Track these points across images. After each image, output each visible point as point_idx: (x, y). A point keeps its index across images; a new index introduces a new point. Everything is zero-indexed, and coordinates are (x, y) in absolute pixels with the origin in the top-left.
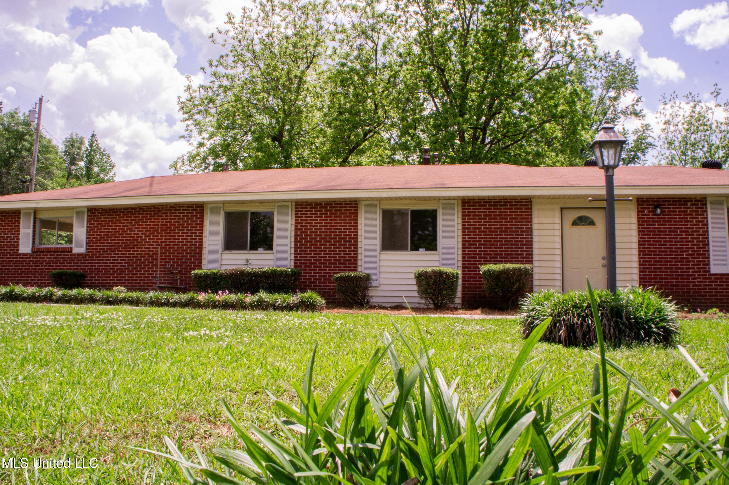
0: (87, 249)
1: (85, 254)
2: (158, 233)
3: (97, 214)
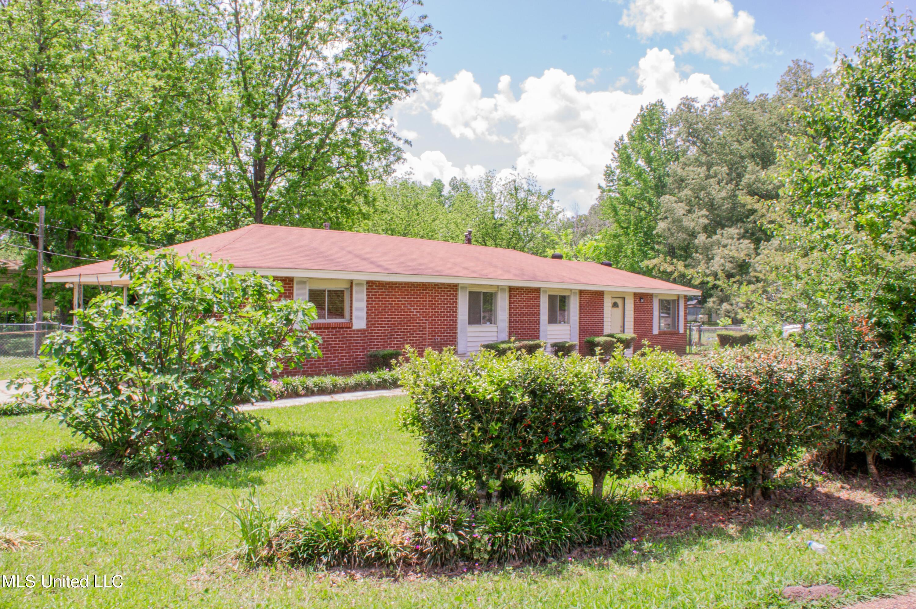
0: (367, 325)
1: (364, 330)
2: (426, 309)
3: (373, 287)
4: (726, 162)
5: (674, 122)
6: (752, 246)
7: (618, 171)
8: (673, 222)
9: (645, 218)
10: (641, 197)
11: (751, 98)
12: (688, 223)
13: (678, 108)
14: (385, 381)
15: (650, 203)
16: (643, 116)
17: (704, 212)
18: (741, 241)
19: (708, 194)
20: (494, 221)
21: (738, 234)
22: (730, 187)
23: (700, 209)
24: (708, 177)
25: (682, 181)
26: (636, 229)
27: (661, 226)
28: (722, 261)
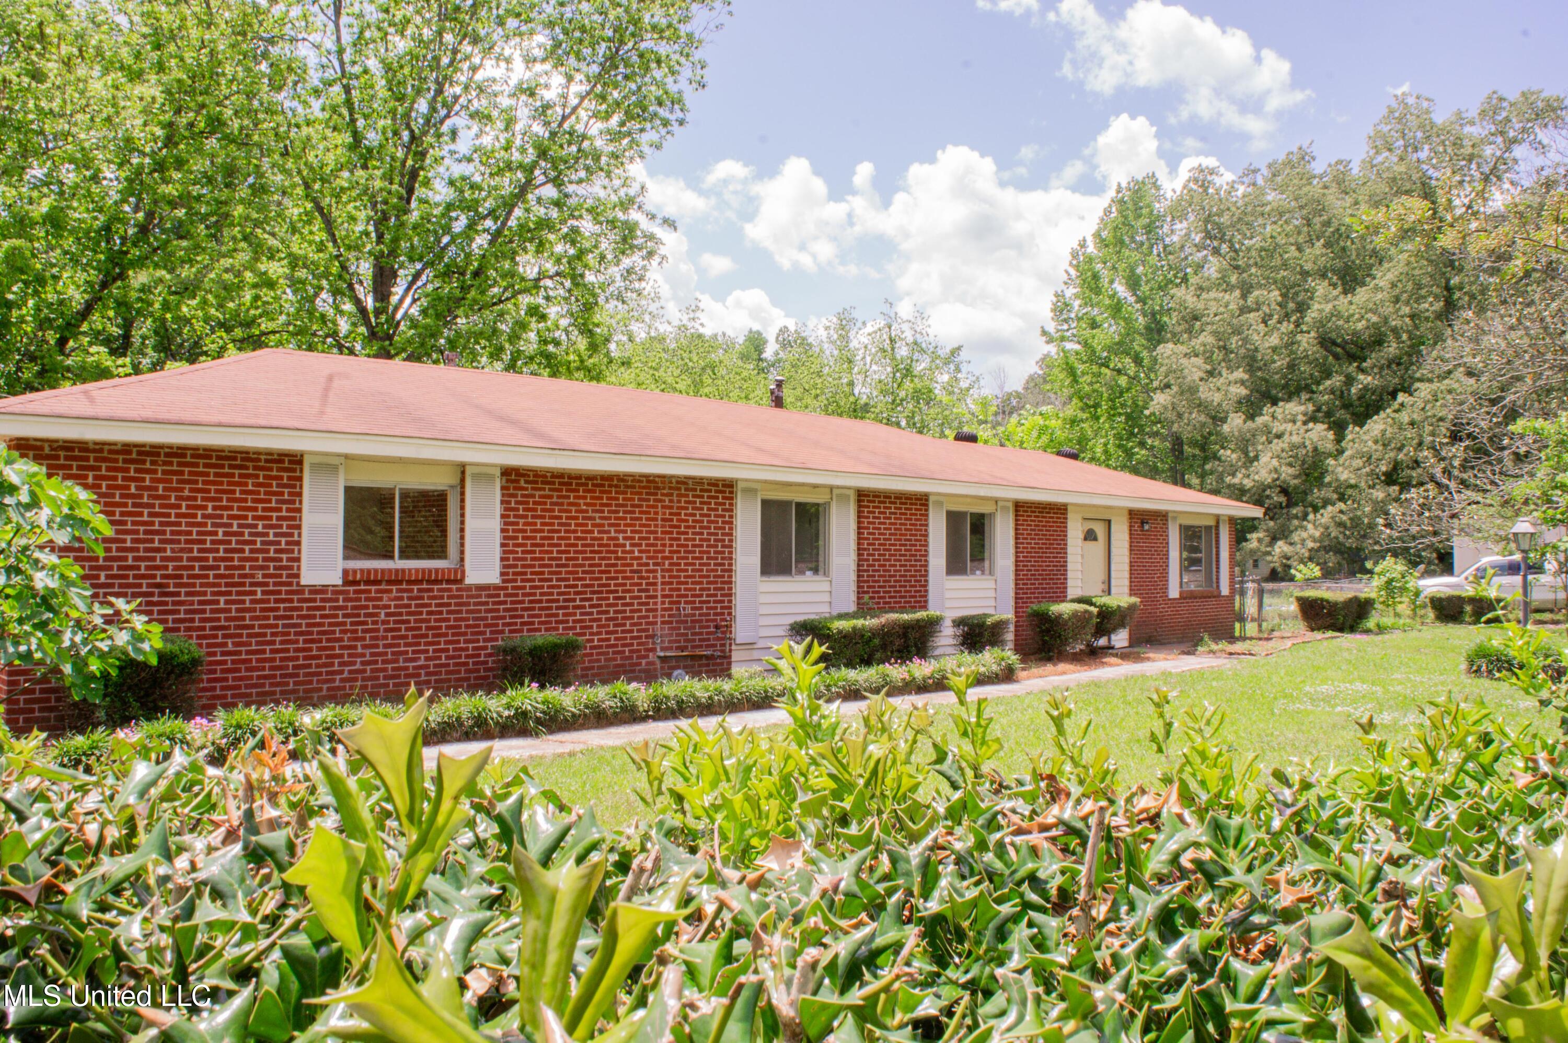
0: (502, 574)
1: (496, 587)
2: (656, 539)
3: (522, 483)
4: (1275, 282)
5: (1178, 211)
6: (1331, 435)
7: (1077, 303)
8: (1182, 393)
9: (1128, 390)
10: (1120, 347)
11: (1318, 167)
12: (1209, 393)
13: (1185, 187)
14: (523, 715)
15: (1138, 361)
16: (1122, 202)
17: (1240, 374)
18: (1311, 425)
19: (1246, 340)
20: (852, 399)
21: (1305, 414)
22: (1287, 327)
23: (1231, 369)
24: (1244, 310)
25: (1196, 318)
26: (1113, 408)
27: (1160, 399)
28: (1275, 462)
